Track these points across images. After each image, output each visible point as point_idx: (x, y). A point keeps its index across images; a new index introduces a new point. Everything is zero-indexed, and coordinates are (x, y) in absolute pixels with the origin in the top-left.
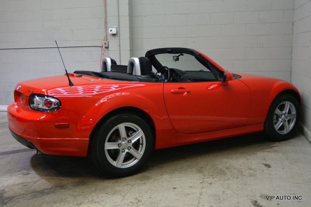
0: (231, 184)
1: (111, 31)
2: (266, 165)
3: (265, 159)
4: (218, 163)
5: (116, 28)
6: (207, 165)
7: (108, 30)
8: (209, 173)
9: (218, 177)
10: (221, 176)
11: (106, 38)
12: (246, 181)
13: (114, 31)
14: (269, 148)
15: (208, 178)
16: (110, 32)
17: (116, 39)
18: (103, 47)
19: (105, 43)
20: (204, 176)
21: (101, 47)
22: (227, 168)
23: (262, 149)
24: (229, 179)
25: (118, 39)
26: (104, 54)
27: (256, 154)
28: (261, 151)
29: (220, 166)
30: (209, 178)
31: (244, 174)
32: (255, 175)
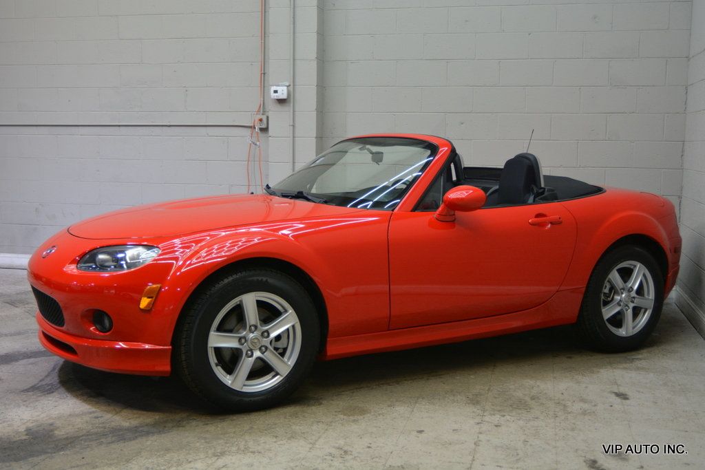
0: (542, 427)
1: (276, 92)
2: (618, 395)
3: (616, 383)
4: (512, 387)
5: (288, 86)
6: (489, 389)
7: (269, 90)
8: (493, 405)
9: (514, 413)
10: (520, 412)
11: (263, 108)
12: (574, 424)
13: (282, 92)
14: (626, 363)
15: (491, 415)
16: (274, 96)
17: (285, 111)
18: (255, 128)
19: (261, 120)
20: (484, 411)
21: (250, 127)
22: (533, 398)
23: (610, 363)
24: (537, 418)
25: (292, 111)
26: (258, 143)
27: (598, 372)
28: (609, 367)
29: (519, 394)
30: (494, 415)
31: (569, 410)
32: (594, 412)
